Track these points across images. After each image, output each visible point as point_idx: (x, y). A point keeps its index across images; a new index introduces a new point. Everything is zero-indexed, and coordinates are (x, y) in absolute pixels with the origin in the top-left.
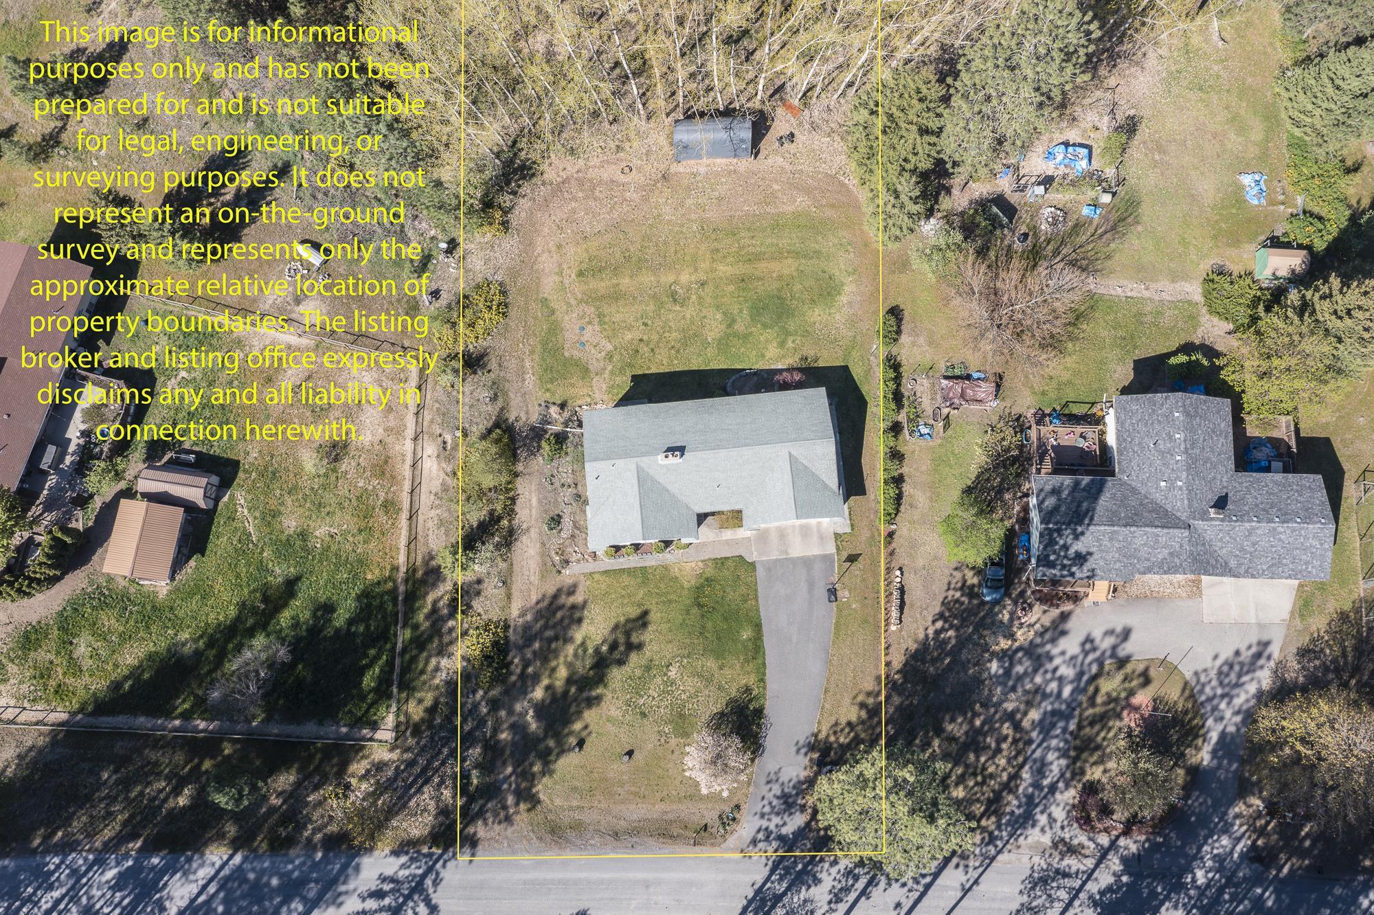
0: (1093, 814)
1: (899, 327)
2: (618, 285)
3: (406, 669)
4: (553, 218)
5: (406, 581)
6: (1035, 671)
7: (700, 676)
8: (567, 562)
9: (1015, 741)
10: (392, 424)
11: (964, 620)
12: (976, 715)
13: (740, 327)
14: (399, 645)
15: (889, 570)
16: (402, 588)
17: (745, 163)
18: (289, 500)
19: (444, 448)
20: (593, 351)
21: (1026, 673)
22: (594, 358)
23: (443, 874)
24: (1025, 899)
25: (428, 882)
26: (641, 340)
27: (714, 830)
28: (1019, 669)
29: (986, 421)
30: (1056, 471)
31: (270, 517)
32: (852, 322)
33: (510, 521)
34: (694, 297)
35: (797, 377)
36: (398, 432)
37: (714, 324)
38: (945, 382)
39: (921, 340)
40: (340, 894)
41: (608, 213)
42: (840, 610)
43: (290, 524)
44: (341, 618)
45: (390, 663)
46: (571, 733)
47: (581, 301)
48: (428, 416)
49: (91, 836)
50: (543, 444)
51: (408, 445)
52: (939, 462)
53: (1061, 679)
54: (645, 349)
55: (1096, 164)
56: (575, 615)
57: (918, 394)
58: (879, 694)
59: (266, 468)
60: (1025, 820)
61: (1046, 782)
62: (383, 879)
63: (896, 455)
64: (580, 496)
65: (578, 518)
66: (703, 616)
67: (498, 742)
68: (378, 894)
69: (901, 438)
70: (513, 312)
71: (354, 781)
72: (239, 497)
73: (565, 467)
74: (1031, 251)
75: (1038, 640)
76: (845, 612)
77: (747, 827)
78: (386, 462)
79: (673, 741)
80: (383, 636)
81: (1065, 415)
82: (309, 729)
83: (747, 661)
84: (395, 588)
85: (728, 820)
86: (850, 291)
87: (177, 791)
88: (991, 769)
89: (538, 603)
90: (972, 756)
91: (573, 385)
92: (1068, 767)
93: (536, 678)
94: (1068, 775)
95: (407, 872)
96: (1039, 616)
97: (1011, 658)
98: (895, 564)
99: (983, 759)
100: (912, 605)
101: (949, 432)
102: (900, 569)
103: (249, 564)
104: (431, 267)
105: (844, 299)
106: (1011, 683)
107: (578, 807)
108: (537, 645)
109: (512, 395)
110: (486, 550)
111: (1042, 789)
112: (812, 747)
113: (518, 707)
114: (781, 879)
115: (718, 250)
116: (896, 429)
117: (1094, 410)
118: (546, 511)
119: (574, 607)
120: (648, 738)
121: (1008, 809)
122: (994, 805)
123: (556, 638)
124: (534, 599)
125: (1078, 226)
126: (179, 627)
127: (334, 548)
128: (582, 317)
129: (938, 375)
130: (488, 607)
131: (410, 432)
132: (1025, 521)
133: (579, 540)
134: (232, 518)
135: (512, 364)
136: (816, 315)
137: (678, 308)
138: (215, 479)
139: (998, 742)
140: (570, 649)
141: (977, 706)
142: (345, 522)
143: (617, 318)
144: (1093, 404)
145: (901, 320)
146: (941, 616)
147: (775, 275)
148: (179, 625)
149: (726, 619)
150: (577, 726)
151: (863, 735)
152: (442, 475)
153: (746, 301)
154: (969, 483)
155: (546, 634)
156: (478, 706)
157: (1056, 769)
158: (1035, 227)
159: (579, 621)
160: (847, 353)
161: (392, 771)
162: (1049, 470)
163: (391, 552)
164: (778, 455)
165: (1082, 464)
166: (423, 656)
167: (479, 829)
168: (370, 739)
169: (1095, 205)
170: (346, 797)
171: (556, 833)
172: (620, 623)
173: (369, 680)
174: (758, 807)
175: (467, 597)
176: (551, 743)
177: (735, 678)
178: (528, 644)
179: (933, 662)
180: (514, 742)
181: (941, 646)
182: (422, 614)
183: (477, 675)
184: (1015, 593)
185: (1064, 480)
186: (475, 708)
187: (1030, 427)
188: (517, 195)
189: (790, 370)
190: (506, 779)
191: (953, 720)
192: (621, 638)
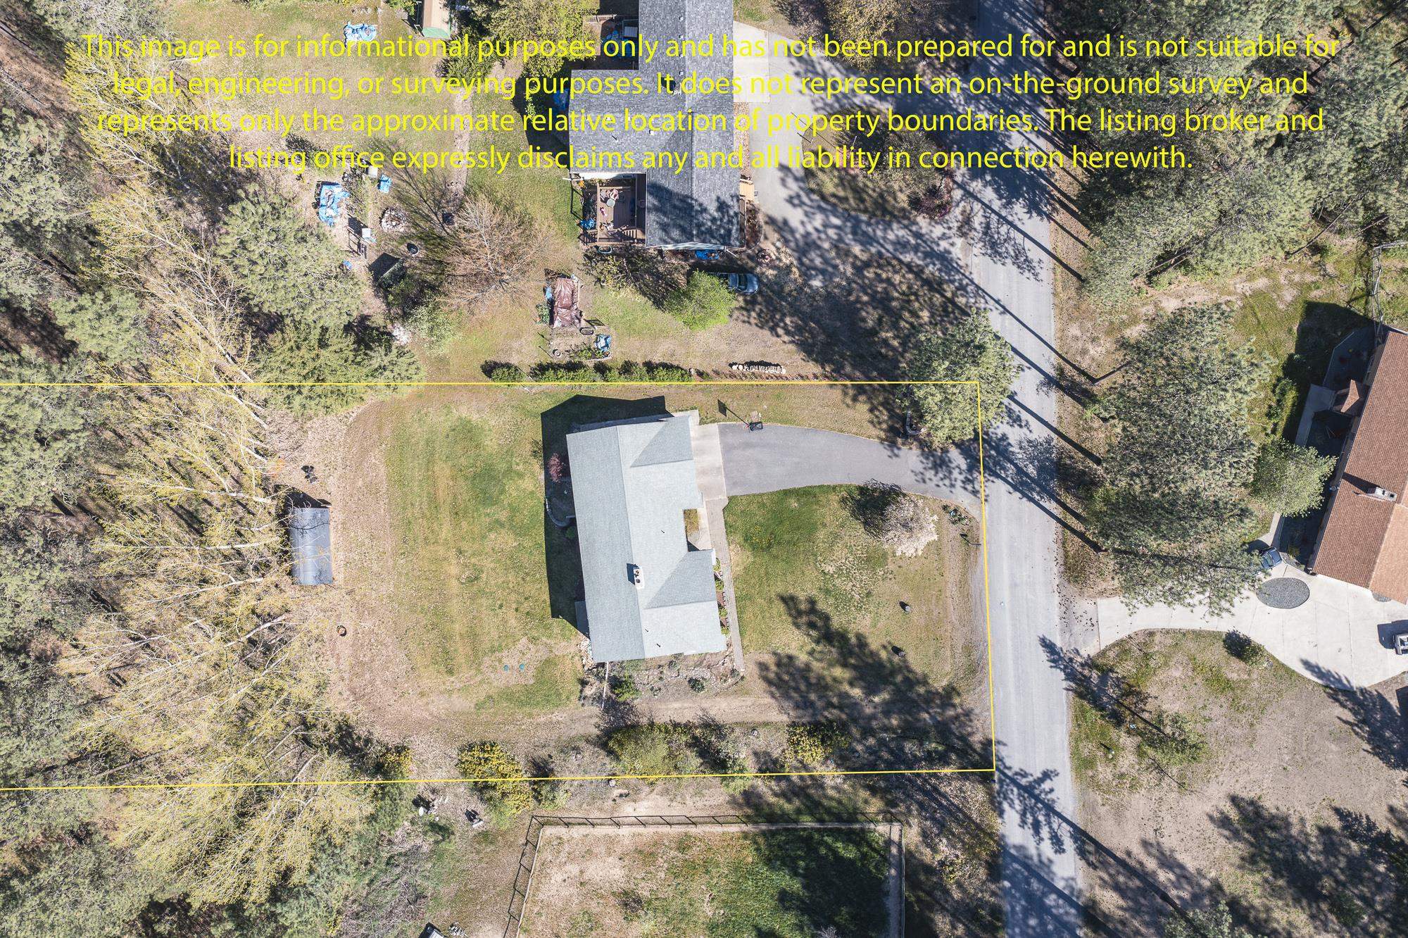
0: (937, 202)
1: (503, 366)
2: (461, 635)
3: (838, 818)
4: (392, 702)
5: (756, 823)
6: (819, 247)
7: (832, 544)
8: (733, 671)
9: (880, 266)
10: (602, 849)
11: (776, 310)
12: (858, 300)
13: (503, 516)
14: (817, 825)
15: (732, 376)
16: (764, 827)
17: (335, 513)
19: (627, 795)
20: (528, 656)
21: (821, 256)
22: (536, 654)
23: (1016, 769)
24: (1009, 261)
25: (1024, 782)
26: (517, 610)
27: (966, 528)
28: (818, 261)
29: (592, 286)
30: (642, 226)
32: (497, 409)
33: (696, 728)
34: (473, 560)
35: (554, 460)
36: (611, 841)
37: (500, 540)
38: (557, 324)
39: (516, 345)
40: (1041, 861)
41: (387, 647)
42: (770, 419)
44: (796, 885)
45: (831, 832)
46: (890, 661)
47: (478, 670)
48: (595, 814)
50: (621, 700)
51: (625, 831)
52: (631, 330)
53: (826, 226)
54: (526, 606)
55: (338, 179)
56: (785, 662)
57: (568, 348)
58: (845, 386)
60: (944, 259)
61: (913, 241)
62: (1023, 823)
63: (627, 369)
64: (671, 662)
65: (691, 663)
66: (779, 543)
67: (899, 727)
68: (1036, 826)
69: (609, 364)
70: (490, 737)
71: (938, 857)
73: (643, 678)
74: (426, 242)
75: (792, 244)
76: (771, 414)
77: (962, 499)
78: (641, 852)
79: (891, 567)
80: (808, 842)
81: (584, 216)
82: (892, 904)
83: (817, 503)
84: (763, 833)
85: (957, 516)
86: (467, 411)
88: (904, 287)
89: (773, 696)
90: (894, 304)
91: (562, 674)
92: (899, 222)
93: (844, 696)
94: (906, 222)
95: (1017, 802)
96: (770, 244)
97: (809, 268)
98: (727, 370)
99: (896, 295)
100: (763, 355)
101: (603, 320)
102: (731, 365)
104: (443, 822)
105: (475, 417)
106: (830, 269)
107: (952, 650)
108: (813, 697)
109: (573, 733)
110: (726, 748)
111: (918, 245)
112: (893, 444)
113: (868, 710)
114: (1004, 468)
115: (425, 539)
116: (602, 369)
117: (579, 189)
118: (686, 694)
119: (779, 664)
120: (888, 589)
121: (937, 273)
122: (934, 285)
123: (807, 679)
124: (768, 700)
125: (400, 198)
127: (724, 896)
128: (494, 668)
129: (549, 330)
130: (776, 744)
131: (611, 830)
132: (685, 254)
133: (713, 660)
135: (543, 734)
136: (491, 443)
137: (484, 575)
139: (882, 281)
140: (816, 665)
141: (852, 298)
142: (698, 887)
143: (495, 634)
144: (573, 190)
145: (495, 363)
146: (773, 329)
147: (451, 483)
149: (781, 522)
150: (883, 654)
151: (881, 399)
152: (653, 795)
153: (477, 510)
154: (650, 303)
155: (803, 687)
156: (868, 748)
157: (901, 233)
158: (401, 237)
159: (790, 658)
160: (528, 414)
161: (928, 823)
162: (639, 232)
163: (727, 840)
164: (633, 477)
165: (633, 202)
166: (825, 802)
167: (976, 739)
168: (899, 845)
169: (379, 181)
170: (952, 864)
171: (974, 669)
172: (790, 619)
173: (849, 852)
174: (946, 490)
175: (768, 765)
176: (899, 678)
177: (833, 513)
178: (812, 704)
179: (813, 337)
180: (900, 712)
181: (799, 329)
182: (787, 806)
183: (841, 750)
184: (751, 264)
185: (651, 219)
186: (870, 750)
187: (597, 247)
188: (368, 741)
189: (546, 467)
190: (932, 717)
191: (864, 320)
192: (804, 619)
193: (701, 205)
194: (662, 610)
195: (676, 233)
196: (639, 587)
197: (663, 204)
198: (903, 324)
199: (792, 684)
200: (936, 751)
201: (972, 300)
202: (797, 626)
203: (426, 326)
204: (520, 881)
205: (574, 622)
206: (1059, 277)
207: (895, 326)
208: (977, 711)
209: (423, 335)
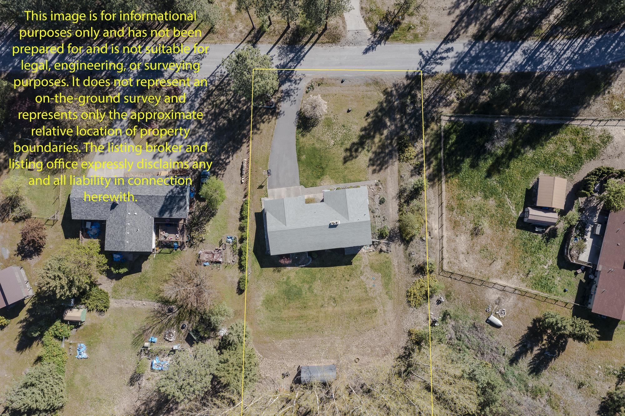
0: (173, 91)
1: (239, 285)
2: (359, 306)
3: (439, 141)
4: (389, 338)
5: (441, 177)
7: (322, 141)
8: (376, 185)
10: (453, 244)
11: (218, 163)
12: (215, 127)
13: (306, 286)
14: (442, 151)
15: (247, 182)
16: (443, 173)
17: (304, 364)
18: (494, 212)
19: (430, 233)
20: (369, 276)
22: (368, 272)
23: (418, 66)
24: (200, 62)
25: (424, 63)
26: (348, 281)
27: (316, 84)
29: (204, 244)
30: (179, 220)
31: (501, 205)
32: (258, 288)
33: (401, 201)
34: (326, 300)
35: (282, 261)
36: (450, 240)
37: (317, 288)
38: (221, 260)
39: (229, 279)
40: (457, 57)
41: (364, 340)
42: (266, 166)
43: (492, 202)
44: (468, 161)
45: (445, 145)
46: (372, 117)
47: (375, 298)
48: (438, 247)
49: (555, 77)
50: (388, 234)
51: (445, 234)
52: (224, 227)
53: (181, 140)
54: (347, 277)
55: (150, 362)
56: (372, 162)
57: (232, 255)
58: (252, 133)
59: (505, 226)
60: (198, 89)
61: (190, 102)
62: (440, 64)
63: (242, 229)
64: (372, 212)
65: (373, 203)
66: (321, 164)
67: (400, 115)
68: (442, 58)
69: (240, 237)
70: (404, 293)
71: (456, 100)
72: (515, 214)
73: (379, 225)
74: (181, 320)
76: (264, 166)
77: (303, 85)
78: (454, 227)
79: (332, 116)
80: (449, 155)
81: (172, 247)
82: (475, 121)
83: (303, 147)
84: (446, 174)
85: (310, 88)
86: (259, 301)
87: (525, 95)
88: (210, 107)
89: (387, 167)
90: (217, 111)
91: (377, 260)
92: (181, 108)
93: (387, 138)
94: (181, 105)
95: (432, 66)
96: (188, 165)
98: (244, 185)
99: (213, 110)
100: (238, 169)
101: (220, 240)
102: (242, 183)
103: (507, 185)
104: (442, 315)
105: (262, 298)
106: (201, 138)
107: (368, 91)
108: (387, 151)
109: (403, 256)
110: (410, 187)
111: (191, 100)
112: (279, 114)
113: (393, 127)
114: (290, 67)
115: (316, 322)
116: (242, 240)
117: (159, 250)
118: (386, 206)
119: (373, 165)
120: (342, 117)
121: (204, 93)
122: (210, 94)
123: (379, 153)
124: (388, 170)
125: (160, 332)
126: (532, 159)
127: (472, 192)
128: (374, 291)
129: (223, 264)
130: (407, 167)
131: (445, 240)
132: (191, 202)
133: (371, 194)
134: (517, 204)
135: (403, 270)
136: (274, 291)
137: (333, 295)
138: (526, 220)
139: (207, 116)
140: (374, 149)
141: (214, 129)
142: (469, 203)
143: (359, 291)
144: (160, 253)
145: (238, 289)
146: (227, 164)
147: (291, 309)
148: (533, 160)
149: (312, 163)
150: (370, 120)
151: (259, 118)
152: (430, 221)
153: (304, 298)
154: (213, 218)
155: (383, 155)
156: (409, 128)
157: (186, 107)
158: (178, 332)
159: (370, 160)
160: (261, 274)
161: (441, 104)
162: (180, 222)
163: (449, 190)
164: (291, 225)
165: (167, 225)
166: (432, 147)
167: (406, 82)
168: (451, 117)
169: (152, 342)
170: (458, 94)
171: (376, 82)
172: (354, 160)
173: (454, 137)
174: (299, 92)
175: (416, 171)
176: (380, 114)
177: (308, 140)
178: (390, 151)
179: (230, 147)
180: (394, 114)
181: (227, 152)
182: (434, 164)
183: (410, 140)
184: (197, 173)
185: (175, 215)
186: (410, 127)
187: (187, 242)
188: (405, 348)
189: (285, 266)
190: (396, 100)
191: (224, 124)
192: (354, 154)
193: (169, 192)
194: (349, 213)
195: (182, 204)
196: (339, 223)
197: (168, 209)
198: (226, 108)
199: (382, 159)
200: (410, 99)
201: (217, 78)
202: (357, 157)
203: (219, 317)
204: (467, 280)
205: (354, 255)
206: (208, 41)
207: (227, 111)
208: (394, 82)
209: (223, 319)
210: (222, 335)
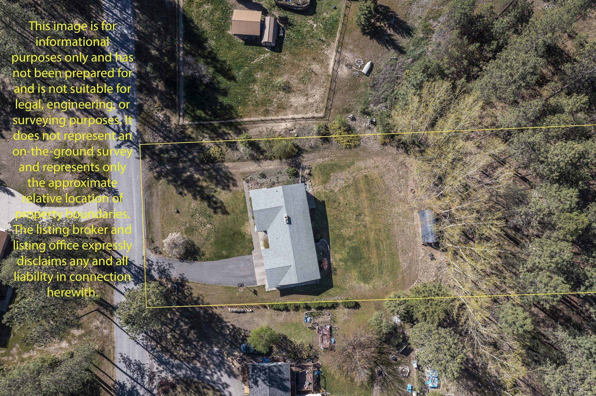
0: (164, 388)
1: (351, 308)
2: (362, 192)
3: (204, 126)
4: (390, 163)
5: (237, 122)
6: (215, 365)
7: (208, 236)
8: (248, 182)
9: (188, 357)
10: (299, 109)
11: (233, 336)
12: (198, 342)
13: (347, 243)
14: (212, 122)
15: (251, 307)
16: (233, 121)
17: (420, 240)
18: (267, 73)
19: (290, 130)
20: (334, 184)
21: (214, 361)
22: (331, 185)
23: (132, 148)
24: (133, 362)
25: (129, 143)
26: (340, 203)
27: (152, 245)
28: (215, 359)
29: (314, 344)
30: (292, 372)
31: (260, 67)
32: (352, 288)
33: (262, 159)
34: (359, 223)
35: (326, 267)
36: (296, 112)
37: (348, 232)
38: (328, 327)
39: (346, 317)
40: (122, 113)
41: (393, 185)
42: (235, 288)
43: (259, 75)
44: (221, 99)
45: (207, 120)
46: (183, 189)
47: (354, 177)
48: (303, 122)
49: (138, 22)
50: (293, 169)
51: (290, 116)
52: (296, 326)
53: (212, 375)
54: (336, 205)
55: (431, 390)
56: (226, 187)
57: (323, 316)
58: (203, 304)
59: (280, 63)
60: (161, 362)
61: (174, 369)
62: (129, 127)
63: (297, 308)
64: (274, 184)
65: (265, 184)
66: (230, 236)
67: (179, 163)
68: (124, 126)
69: (305, 310)
70: (347, 151)
71: (164, 112)
72: (268, 54)
73: (285, 178)
74: (389, 362)
75: (226, 366)
76: (235, 291)
77: (153, 257)
78: (284, 108)
79: (183, 228)
80: (216, 116)
81: (319, 376)
82: (182, 93)
83: (214, 253)
84: (234, 118)
85: (156, 250)
86: (366, 287)
87: (157, 49)
88: (178, 348)
89: (230, 173)
90: (182, 341)
91: (319, 178)
92: (180, 378)
93: (202, 174)
94: (177, 378)
96: (236, 365)
97: (219, 356)
98: (254, 309)
99: (181, 345)
100: (239, 316)
101: (309, 330)
102: (252, 311)
103: (242, 62)
104: (365, 116)
105: (362, 285)
106: (210, 355)
107: (158, 195)
108: (214, 174)
109: (313, 154)
110: (249, 151)
111: (172, 368)
112: (183, 279)
113: (191, 169)
114: (136, 271)
115: (380, 231)
116: (308, 307)
117: (323, 389)
118: (267, 172)
119: (228, 186)
120: (184, 219)
121: (164, 355)
122: (165, 350)
123: (217, 181)
124: (233, 171)
125: (402, 382)
126: (217, 41)
127: (250, 93)
128: (347, 179)
129: (332, 324)
130: (229, 153)
131: (296, 116)
132: (273, 360)
133: (257, 186)
134: (259, 53)
135: (326, 153)
136: (355, 273)
137: (354, 217)
138: (273, 45)
139: (188, 351)
140: (213, 186)
141: (200, 343)
142: (260, 96)
143: (348, 193)
144: (325, 388)
145: (354, 309)
146: (234, 328)
147: (371, 256)
148: (217, 40)
149: (229, 244)
150: (186, 192)
151: (187, 299)
152: (279, 131)
153: (359, 245)
154: (288, 338)
155: (218, 177)
156: (192, 154)
157: (179, 373)
158: (400, 364)
159: (224, 189)
160: (337, 287)
161: (168, 125)
162: (294, 370)
163: (249, 115)
164: (290, 261)
165: (297, 384)
166: (209, 132)
167: (148, 160)
168: (180, 116)
169: (412, 390)
170: (158, 110)
171: (148, 188)
172: (225, 205)
173: (199, 112)
174: (160, 261)
175: (232, 145)
176: (179, 182)
177: (207, 250)
178: (215, 170)
179: (217, 325)
180: (179, 169)
181: (223, 328)
182: (225, 130)
183: (203, 153)
184: (244, 357)
185: (287, 375)
187: (313, 362)
188: (398, 147)
189: (330, 264)
190: (165, 167)
191: (195, 333)
192: (219, 205)
193: (265, 383)
194: (276, 206)
195: (275, 370)
196: (286, 215)
197: (281, 383)
198: (178, 332)
199: (223, 178)
200: (164, 154)
201: (149, 344)
202: (222, 203)
203: (383, 324)
204: (332, 95)
205: (315, 199)
206: (112, 355)
207: (182, 331)
208: (147, 170)
209: (384, 320)
210: (399, 321)
